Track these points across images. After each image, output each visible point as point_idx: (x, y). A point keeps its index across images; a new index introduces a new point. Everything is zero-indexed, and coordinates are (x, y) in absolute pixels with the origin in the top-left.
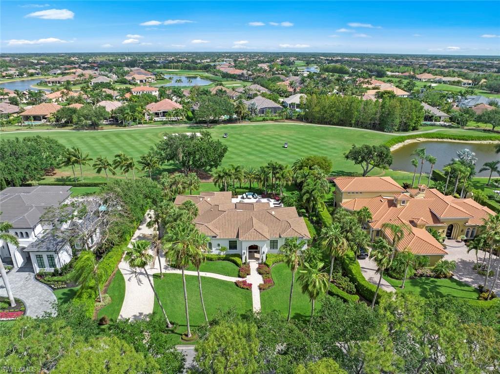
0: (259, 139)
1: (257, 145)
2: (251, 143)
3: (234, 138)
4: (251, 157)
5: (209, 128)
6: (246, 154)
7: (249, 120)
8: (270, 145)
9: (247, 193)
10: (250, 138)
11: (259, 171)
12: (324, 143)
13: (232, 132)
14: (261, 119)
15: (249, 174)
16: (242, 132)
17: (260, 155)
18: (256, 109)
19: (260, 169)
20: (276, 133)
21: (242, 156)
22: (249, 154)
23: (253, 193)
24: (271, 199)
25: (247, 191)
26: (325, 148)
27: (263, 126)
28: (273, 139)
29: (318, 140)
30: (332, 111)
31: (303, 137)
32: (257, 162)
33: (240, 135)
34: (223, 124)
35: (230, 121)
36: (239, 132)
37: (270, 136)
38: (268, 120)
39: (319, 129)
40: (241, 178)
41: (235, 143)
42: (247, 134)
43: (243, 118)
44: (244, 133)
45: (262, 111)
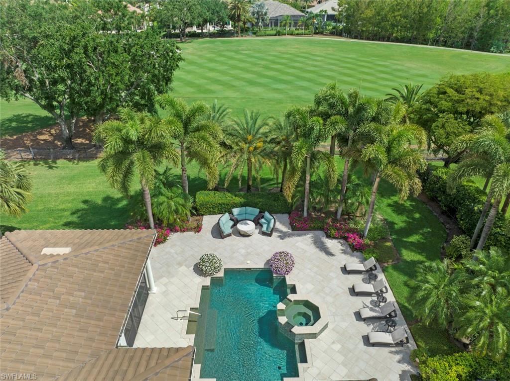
0: (271, 58)
1: (266, 68)
2: (255, 65)
3: (224, 56)
4: (254, 90)
5: (182, 42)
6: (244, 84)
7: (254, 33)
8: (294, 68)
9: (236, 211)
10: (255, 57)
11: (279, 128)
12: (399, 67)
13: (222, 48)
14: (274, 32)
15: (245, 140)
16: (240, 48)
17: (275, 86)
18: (266, 14)
19: (282, 120)
20: (301, 50)
21: (234, 86)
22: (251, 83)
23: (256, 211)
24: (329, 236)
25: (238, 200)
26: (404, 75)
27: (277, 41)
28: (298, 59)
29: (384, 61)
30: (395, 17)
31: (354, 56)
32: (270, 100)
33: (237, 52)
34: (210, 37)
35: (222, 34)
36: (234, 48)
37: (291, 54)
38: (285, 35)
39: (375, 46)
40: (208, 156)
41: (223, 63)
42: (250, 50)
43: (244, 31)
44: (243, 50)
45: (276, 21)
